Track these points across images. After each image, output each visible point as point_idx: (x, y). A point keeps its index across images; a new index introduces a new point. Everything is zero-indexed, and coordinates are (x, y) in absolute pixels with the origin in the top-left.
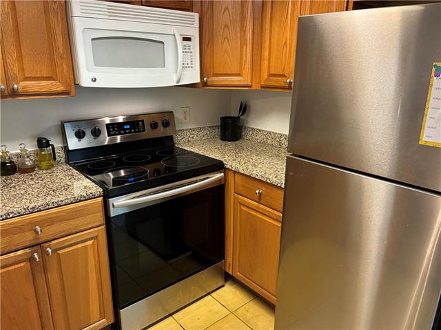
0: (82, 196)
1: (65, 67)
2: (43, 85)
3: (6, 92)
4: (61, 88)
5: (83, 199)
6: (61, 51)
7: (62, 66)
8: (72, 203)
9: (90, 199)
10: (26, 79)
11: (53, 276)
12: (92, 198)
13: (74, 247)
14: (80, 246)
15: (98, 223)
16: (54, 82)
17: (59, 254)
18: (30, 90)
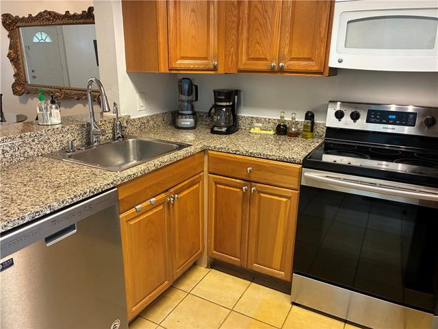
0: (285, 158)
1: (322, 49)
2: (302, 65)
3: (277, 69)
4: (315, 69)
5: (285, 160)
6: (323, 34)
7: (320, 48)
8: (276, 160)
9: (290, 162)
10: (292, 59)
11: (255, 211)
12: (293, 163)
13: (272, 197)
14: (276, 198)
15: (292, 186)
16: (311, 63)
17: (260, 196)
18: (292, 68)
